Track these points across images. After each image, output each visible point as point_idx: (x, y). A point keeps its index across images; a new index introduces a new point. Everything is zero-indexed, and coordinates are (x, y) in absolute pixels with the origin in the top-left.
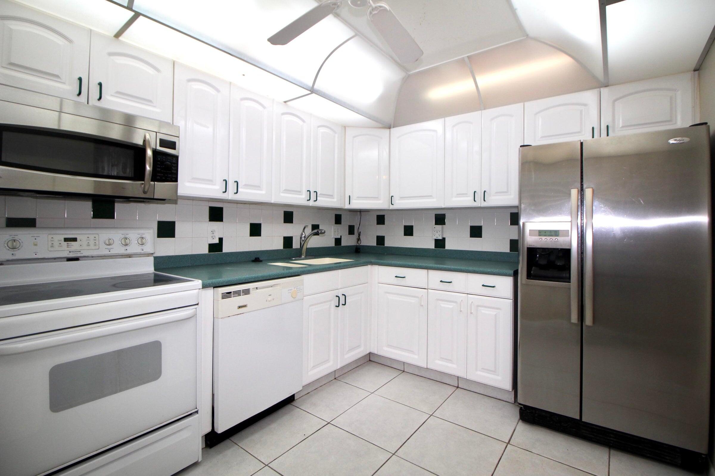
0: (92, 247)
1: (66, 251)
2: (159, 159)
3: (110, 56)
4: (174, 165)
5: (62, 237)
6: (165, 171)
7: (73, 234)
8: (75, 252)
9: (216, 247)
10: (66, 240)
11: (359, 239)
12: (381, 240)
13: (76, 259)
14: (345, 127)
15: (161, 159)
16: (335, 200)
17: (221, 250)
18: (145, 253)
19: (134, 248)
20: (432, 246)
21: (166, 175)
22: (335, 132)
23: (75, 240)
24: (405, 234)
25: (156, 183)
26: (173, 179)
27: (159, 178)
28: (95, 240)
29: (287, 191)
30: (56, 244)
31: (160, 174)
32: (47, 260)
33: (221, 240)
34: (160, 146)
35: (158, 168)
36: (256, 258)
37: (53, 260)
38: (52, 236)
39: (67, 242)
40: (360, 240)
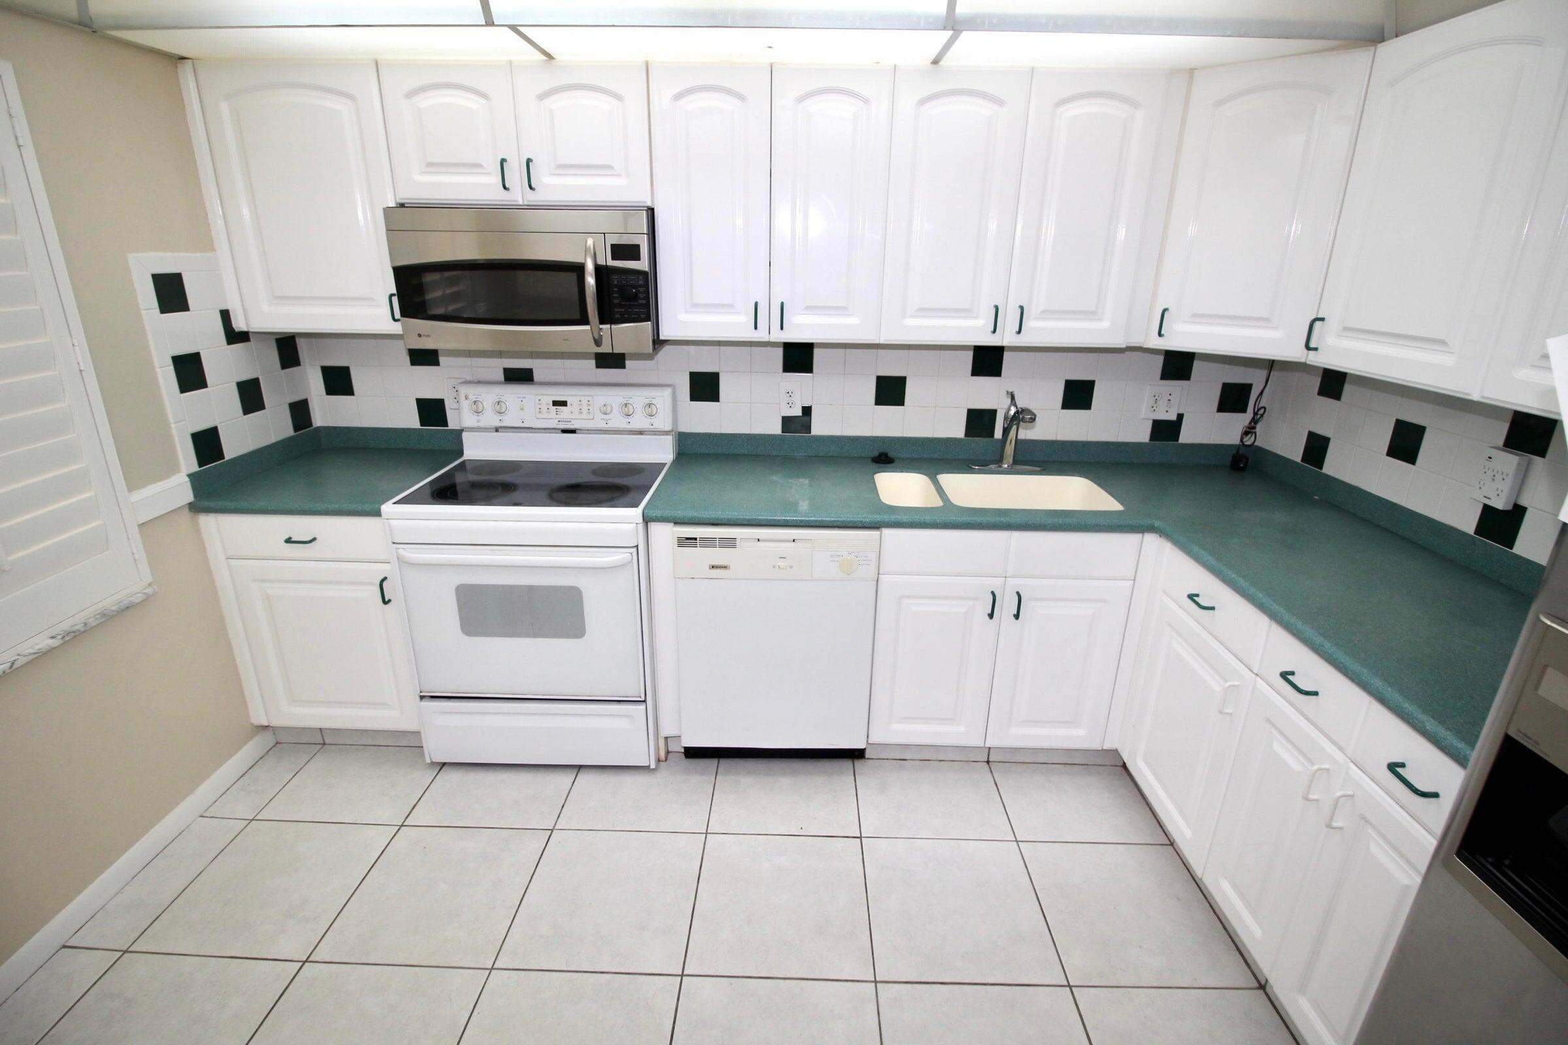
0: (585, 415)
1: (556, 417)
2: (616, 282)
3: (542, 100)
4: (641, 290)
5: (550, 400)
6: (627, 303)
7: (560, 395)
8: (565, 422)
9: (799, 423)
10: (555, 403)
11: (1249, 430)
12: (1317, 448)
13: (573, 431)
14: (1191, 72)
15: (618, 282)
16: (1105, 324)
17: (808, 428)
18: (656, 430)
19: (639, 421)
20: (1468, 523)
21: (630, 310)
22: (1134, 104)
23: (564, 404)
24: (1394, 452)
25: (613, 326)
26: (643, 316)
27: (619, 316)
28: (589, 405)
29: (923, 311)
30: (544, 409)
31: (620, 310)
32: (535, 431)
33: (807, 411)
34: (613, 259)
35: (615, 298)
36: (881, 455)
37: (544, 431)
38: (540, 397)
39: (557, 407)
40: (1255, 433)
